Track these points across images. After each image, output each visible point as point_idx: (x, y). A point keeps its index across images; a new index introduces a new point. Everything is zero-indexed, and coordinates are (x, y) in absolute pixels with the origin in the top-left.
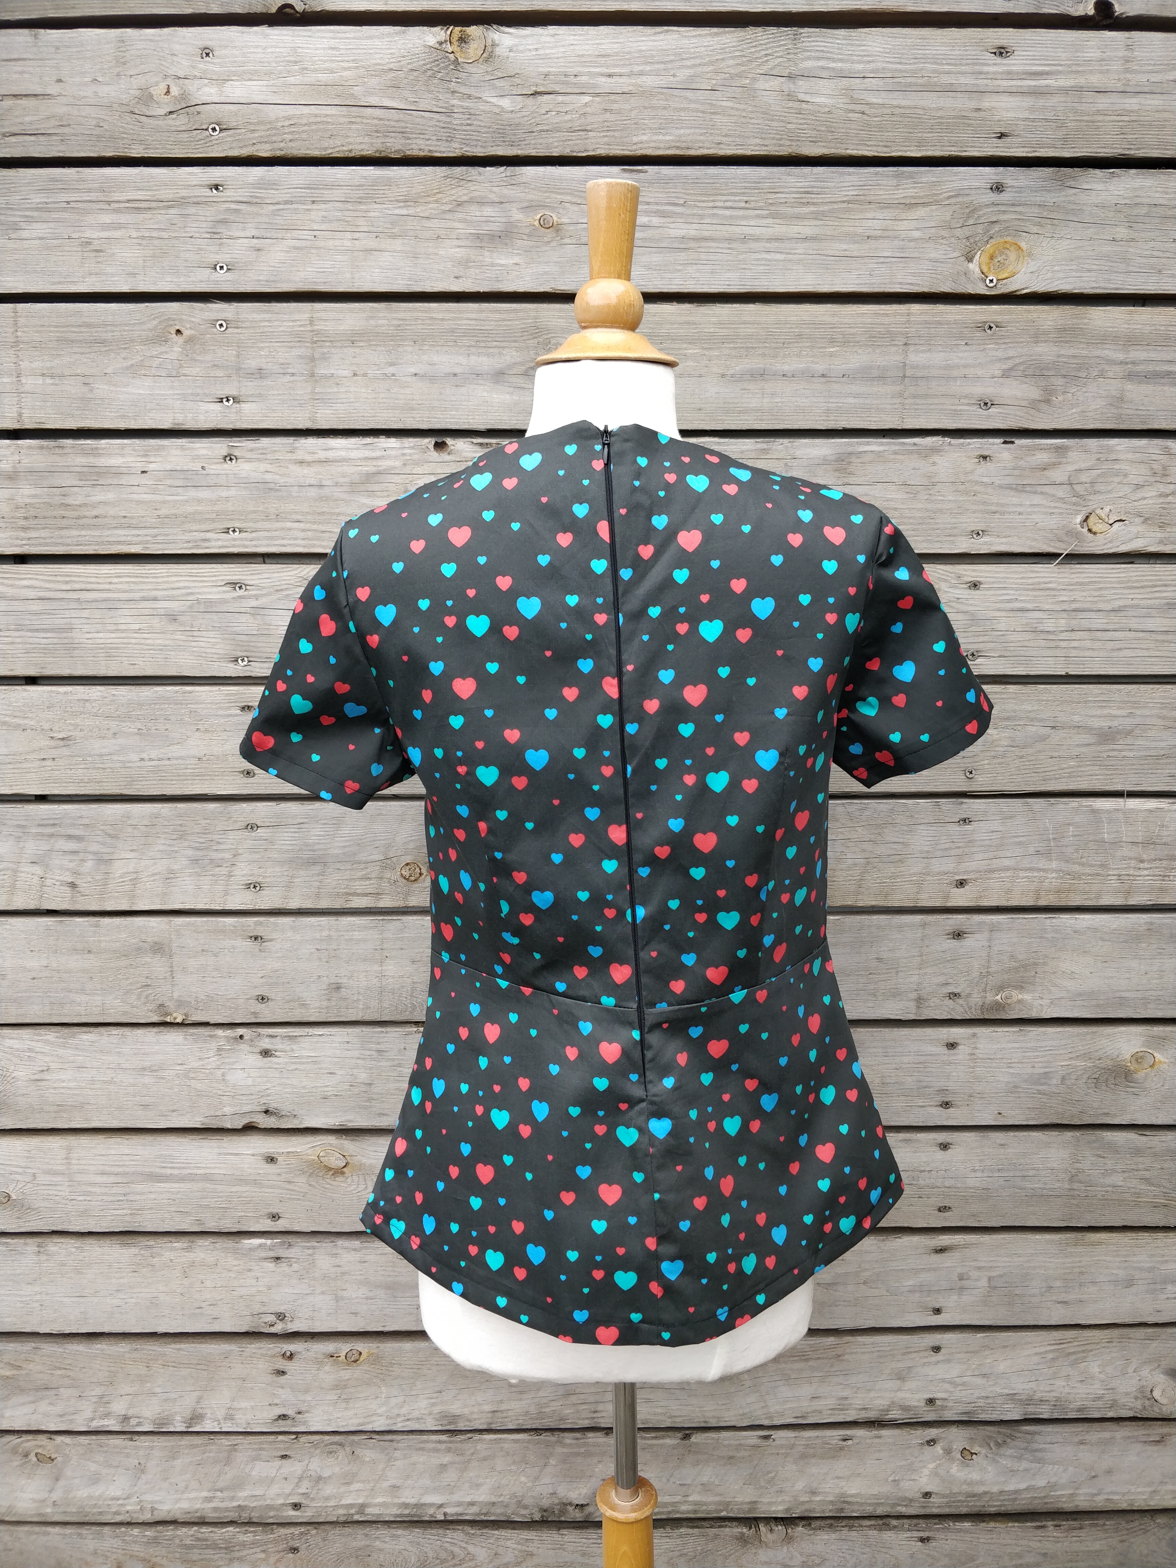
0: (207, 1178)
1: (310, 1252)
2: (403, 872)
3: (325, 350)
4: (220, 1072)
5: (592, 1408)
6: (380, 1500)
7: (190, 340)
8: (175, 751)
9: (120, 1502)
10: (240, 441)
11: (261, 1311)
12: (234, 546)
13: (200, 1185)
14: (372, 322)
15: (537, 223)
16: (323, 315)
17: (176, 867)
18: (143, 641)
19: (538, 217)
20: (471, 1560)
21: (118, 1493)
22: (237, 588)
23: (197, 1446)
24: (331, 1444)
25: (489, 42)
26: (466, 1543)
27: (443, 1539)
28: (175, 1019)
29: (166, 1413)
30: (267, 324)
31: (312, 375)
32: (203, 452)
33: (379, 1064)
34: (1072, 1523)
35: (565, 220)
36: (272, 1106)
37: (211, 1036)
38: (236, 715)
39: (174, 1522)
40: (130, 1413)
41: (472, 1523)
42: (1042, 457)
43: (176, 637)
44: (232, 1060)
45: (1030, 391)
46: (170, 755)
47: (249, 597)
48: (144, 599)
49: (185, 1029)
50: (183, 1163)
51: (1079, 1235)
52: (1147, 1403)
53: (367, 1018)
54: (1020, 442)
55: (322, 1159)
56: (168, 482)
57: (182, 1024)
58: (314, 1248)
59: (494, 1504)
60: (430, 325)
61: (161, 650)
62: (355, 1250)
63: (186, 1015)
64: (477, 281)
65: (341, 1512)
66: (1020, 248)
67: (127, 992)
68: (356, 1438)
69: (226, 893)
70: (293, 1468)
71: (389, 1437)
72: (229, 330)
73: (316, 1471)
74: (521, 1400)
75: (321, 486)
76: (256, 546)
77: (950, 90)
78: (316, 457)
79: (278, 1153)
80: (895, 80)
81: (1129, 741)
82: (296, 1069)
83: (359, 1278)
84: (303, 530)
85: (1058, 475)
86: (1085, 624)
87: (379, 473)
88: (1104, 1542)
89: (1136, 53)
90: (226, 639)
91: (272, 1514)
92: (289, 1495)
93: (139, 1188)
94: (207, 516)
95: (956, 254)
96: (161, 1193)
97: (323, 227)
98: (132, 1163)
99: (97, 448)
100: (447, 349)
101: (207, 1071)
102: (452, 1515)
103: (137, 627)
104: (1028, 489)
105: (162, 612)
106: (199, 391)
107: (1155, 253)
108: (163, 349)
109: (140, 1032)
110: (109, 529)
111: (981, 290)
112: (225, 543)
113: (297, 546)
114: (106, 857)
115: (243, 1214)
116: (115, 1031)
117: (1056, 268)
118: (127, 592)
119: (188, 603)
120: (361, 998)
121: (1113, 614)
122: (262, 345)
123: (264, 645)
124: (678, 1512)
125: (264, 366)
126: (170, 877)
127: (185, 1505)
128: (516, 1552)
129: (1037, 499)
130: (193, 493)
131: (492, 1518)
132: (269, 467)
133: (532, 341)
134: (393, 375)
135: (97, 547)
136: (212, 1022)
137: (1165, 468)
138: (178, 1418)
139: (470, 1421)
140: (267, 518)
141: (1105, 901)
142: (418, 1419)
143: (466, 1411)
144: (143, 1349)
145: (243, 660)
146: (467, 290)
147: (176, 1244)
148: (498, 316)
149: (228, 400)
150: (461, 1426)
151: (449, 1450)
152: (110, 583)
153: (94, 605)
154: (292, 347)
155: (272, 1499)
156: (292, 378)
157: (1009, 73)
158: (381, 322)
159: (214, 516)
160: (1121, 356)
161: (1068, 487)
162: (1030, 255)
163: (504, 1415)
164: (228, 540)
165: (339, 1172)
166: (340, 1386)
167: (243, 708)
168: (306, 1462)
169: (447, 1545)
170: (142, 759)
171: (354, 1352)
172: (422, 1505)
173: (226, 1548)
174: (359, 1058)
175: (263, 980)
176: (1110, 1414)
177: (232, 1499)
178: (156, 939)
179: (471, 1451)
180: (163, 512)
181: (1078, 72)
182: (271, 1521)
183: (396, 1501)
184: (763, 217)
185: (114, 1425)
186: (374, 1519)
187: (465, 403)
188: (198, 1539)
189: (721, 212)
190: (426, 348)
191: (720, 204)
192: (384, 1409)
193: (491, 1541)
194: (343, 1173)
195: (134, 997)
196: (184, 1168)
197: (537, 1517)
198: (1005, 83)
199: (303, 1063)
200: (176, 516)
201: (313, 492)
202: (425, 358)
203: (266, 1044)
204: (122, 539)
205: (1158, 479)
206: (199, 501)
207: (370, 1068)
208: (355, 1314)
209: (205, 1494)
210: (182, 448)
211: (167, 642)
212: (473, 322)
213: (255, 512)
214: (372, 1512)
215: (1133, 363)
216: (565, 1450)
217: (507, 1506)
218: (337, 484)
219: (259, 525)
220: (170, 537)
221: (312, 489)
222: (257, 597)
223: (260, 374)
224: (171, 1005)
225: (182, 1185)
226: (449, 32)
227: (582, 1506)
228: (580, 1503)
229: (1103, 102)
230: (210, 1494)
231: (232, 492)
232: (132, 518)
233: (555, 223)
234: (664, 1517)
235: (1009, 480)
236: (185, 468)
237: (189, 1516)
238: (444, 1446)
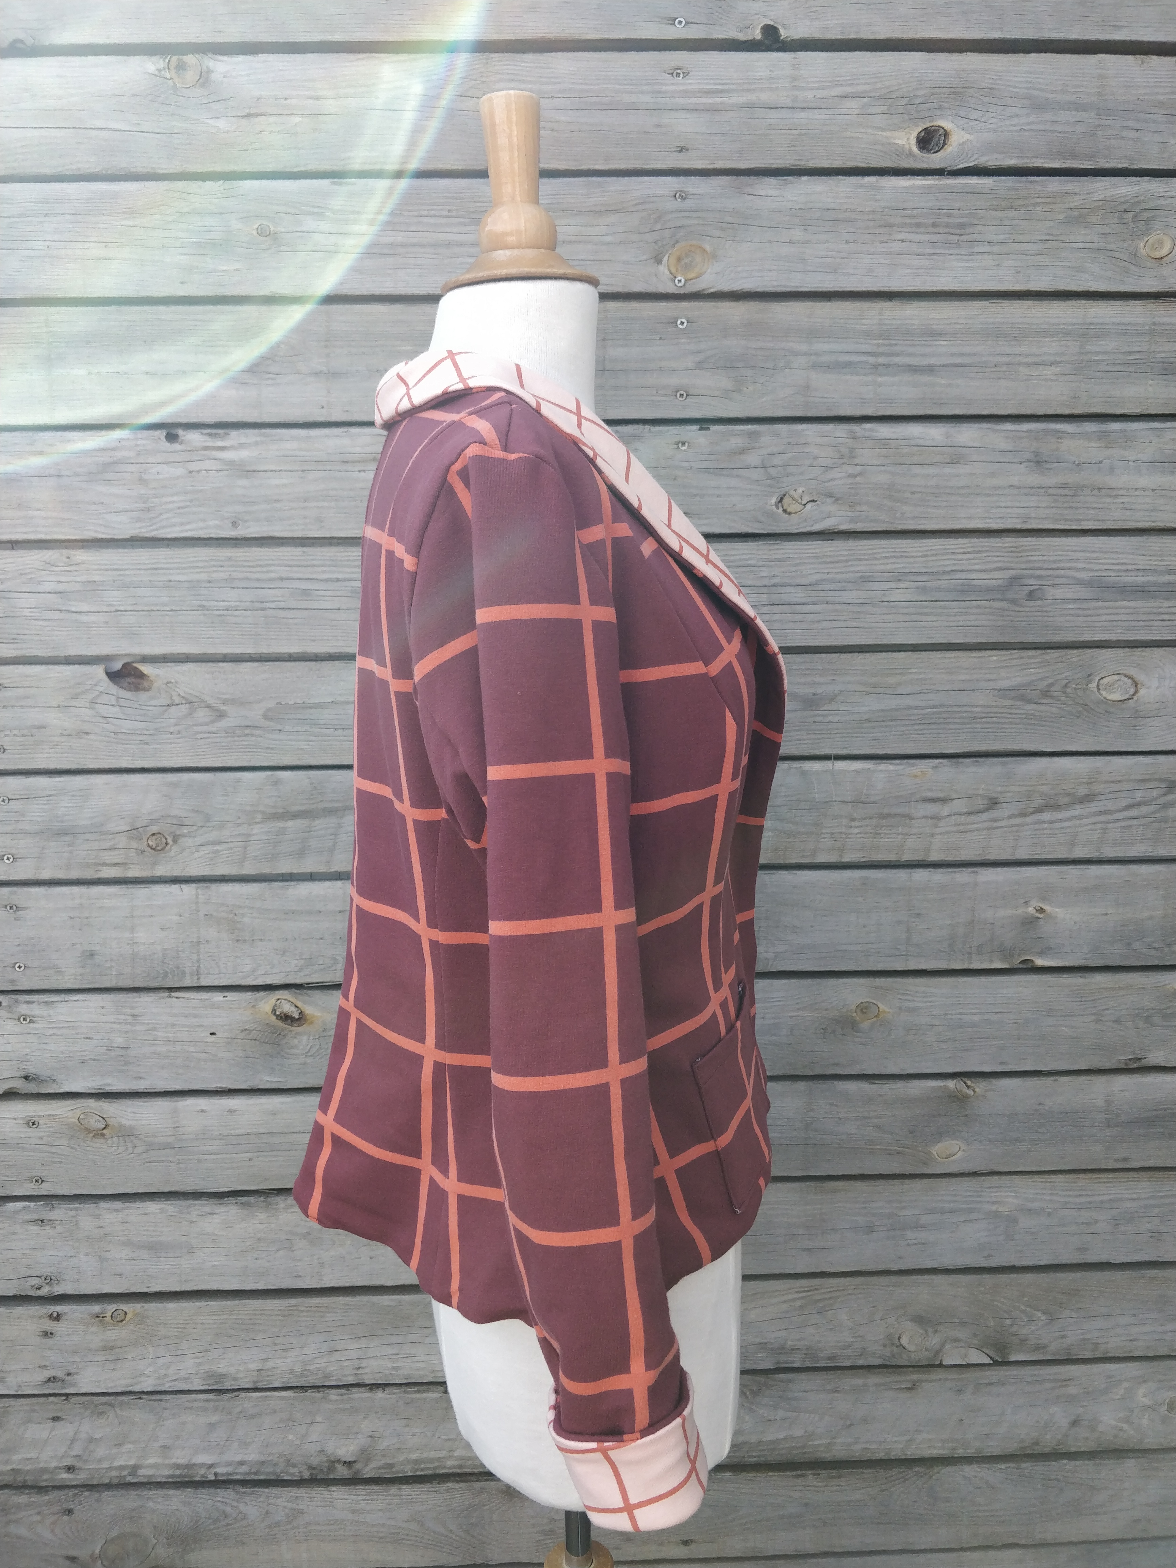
1: (73, 1213)
2: (150, 843)
3: (61, 351)
5: (356, 1363)
6: (151, 1461)
11: (27, 1274)
14: (105, 323)
15: (255, 232)
16: (59, 317)
19: (256, 226)
20: (242, 1519)
24: (101, 1404)
25: (205, 68)
26: (237, 1502)
27: (214, 1499)
33: (134, 1028)
34: (831, 1471)
35: (283, 230)
36: (32, 1070)
41: (244, 1483)
42: (736, 442)
45: (723, 381)
51: (819, 1184)
52: (895, 1350)
53: (121, 984)
54: (714, 428)
55: (82, 1121)
58: (76, 1209)
59: (263, 1463)
60: (160, 325)
62: (117, 1210)
64: (204, 286)
65: (114, 1473)
66: (704, 250)
68: (124, 1398)
70: (65, 1430)
71: (158, 1397)
73: (87, 1433)
74: (285, 1357)
75: (60, 476)
77: (632, 108)
78: (54, 448)
79: (39, 1116)
80: (581, 100)
81: (833, 706)
82: (54, 1034)
83: (121, 1238)
84: (45, 518)
85: (752, 458)
86: (785, 598)
87: (114, 463)
88: (863, 1491)
89: (801, 72)
91: (45, 1477)
92: (63, 1457)
95: (645, 257)
97: (56, 237)
100: (177, 347)
102: (223, 1475)
104: (725, 472)
107: (830, 254)
111: (670, 288)
113: (39, 532)
115: (6, 1179)
117: (739, 269)
120: (114, 964)
121: (810, 588)
123: (10, 626)
124: (444, 1467)
128: (287, 1510)
129: (734, 482)
131: (262, 1477)
134: (126, 373)
137: (852, 450)
139: (235, 1379)
140: (10, 506)
141: (821, 859)
142: (185, 1379)
143: (232, 1370)
146: (192, 295)
148: (222, 316)
150: (227, 1385)
151: (216, 1409)
154: (31, 348)
155: (45, 1462)
156: (32, 377)
157: (685, 91)
158: (111, 323)
160: (804, 348)
161: (762, 470)
162: (714, 257)
163: (270, 1373)
165: (100, 1134)
166: (108, 1348)
168: (77, 1424)
169: (219, 1504)
171: (120, 1312)
172: (194, 1465)
174: (114, 1023)
175: (19, 948)
176: (860, 1362)
177: (7, 1462)
179: (238, 1410)
181: (749, 90)
182: (44, 1484)
183: (167, 1461)
184: (464, 224)
186: (146, 1480)
189: (425, 220)
190: (156, 347)
191: (426, 213)
192: (151, 1369)
193: (262, 1499)
194: (103, 1135)
197: (306, 1475)
198: (681, 101)
199: (60, 1028)
201: (53, 482)
202: (155, 357)
203: (23, 1009)
205: (845, 461)
207: (126, 1032)
208: (120, 1275)
212: (200, 322)
214: (145, 1473)
215: (816, 354)
216: (331, 1406)
217: (275, 1465)
218: (76, 475)
221: (52, 478)
226: (167, 60)
227: (348, 1464)
228: (348, 1460)
229: (774, 117)
233: (272, 232)
234: (430, 1472)
235: (705, 465)
238: (211, 1404)
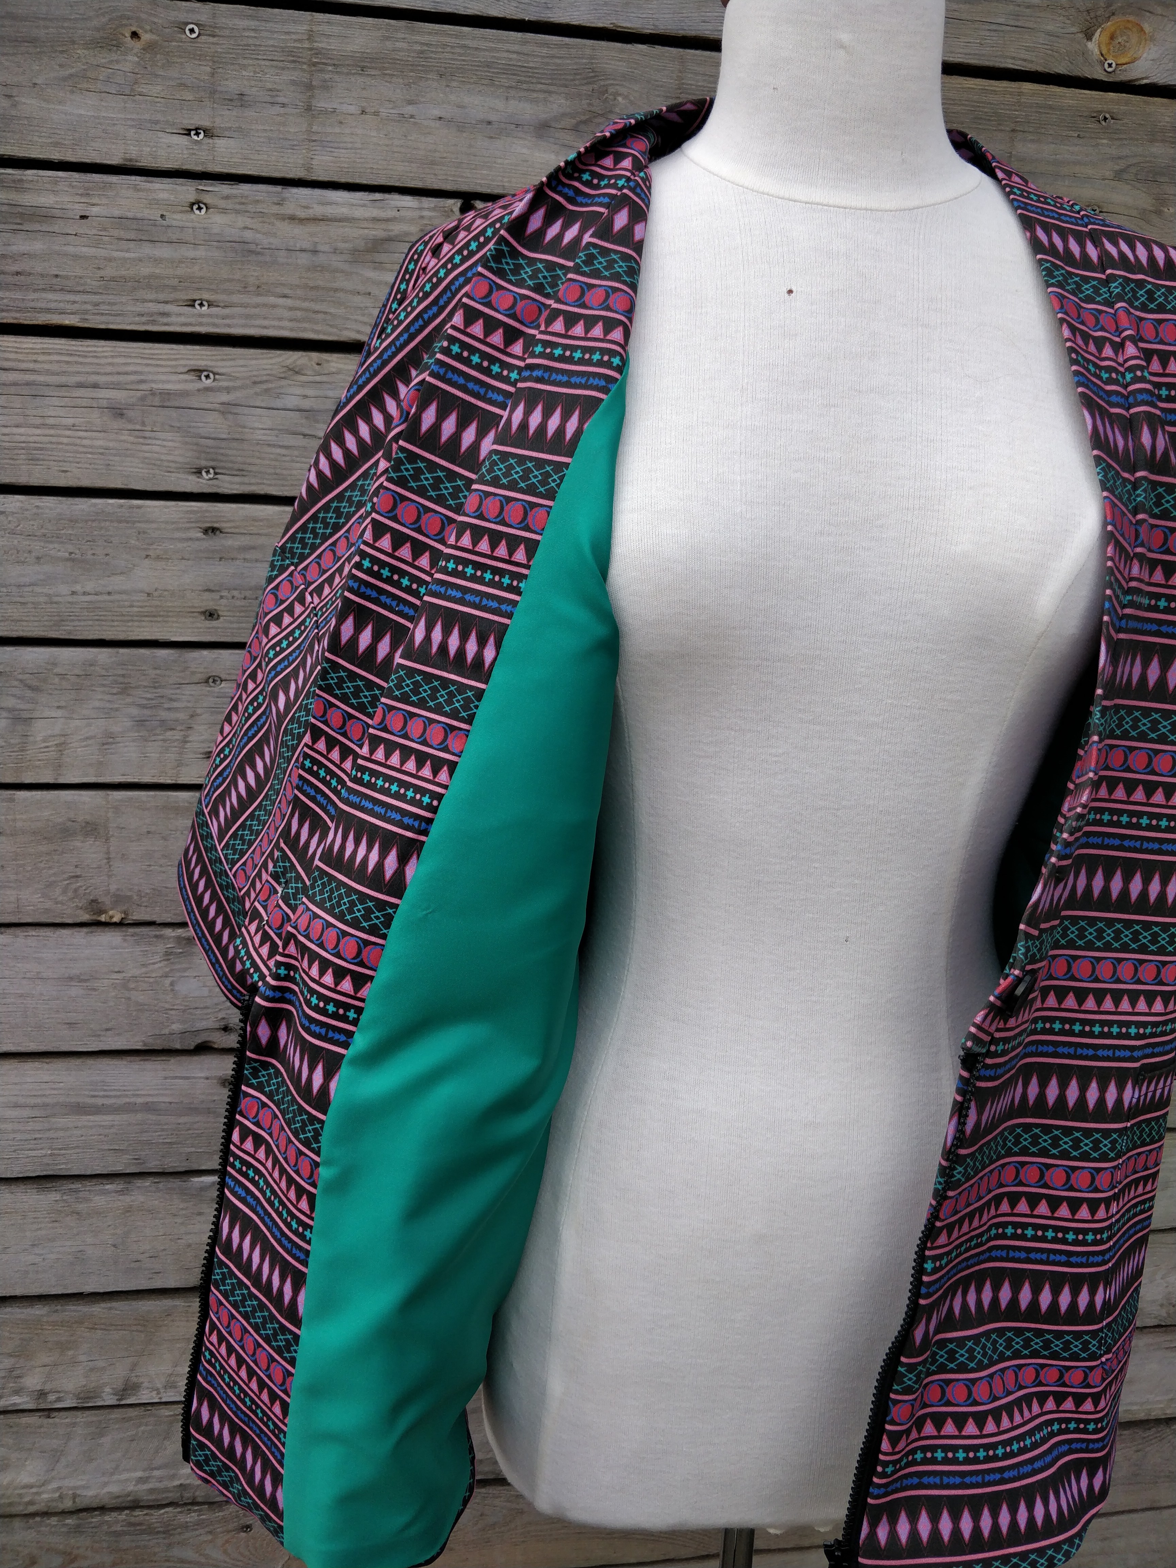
0: (148, 1108)
3: (327, 76)
4: (167, 982)
7: (150, 47)
8: (117, 582)
9: (34, 1490)
10: (211, 185)
12: (201, 324)
13: (140, 1116)
14: (388, 44)
16: (326, 29)
17: (116, 729)
18: (78, 441)
21: (32, 1480)
22: (203, 378)
23: (130, 1419)
28: (111, 917)
29: (93, 1385)
30: (252, 34)
31: (309, 108)
32: (163, 195)
36: (233, 1021)
37: (156, 936)
38: (198, 539)
39: (103, 1509)
40: (48, 1387)
43: (123, 438)
44: (184, 966)
45: (1141, 199)
46: (110, 589)
47: (219, 389)
48: (80, 385)
49: (124, 929)
50: (119, 1090)
56: (116, 233)
57: (121, 924)
60: (460, 55)
61: (102, 454)
63: (125, 912)
64: (521, 6)
66: (1142, 30)
67: (51, 885)
69: (180, 764)
72: (203, 37)
75: (315, 252)
76: (229, 326)
78: (310, 213)
84: (291, 309)
87: (389, 239)
90: (186, 443)
93: (61, 1121)
94: (166, 282)
95: (1074, 29)
96: (91, 1127)
98: (56, 1092)
99: (21, 181)
100: (481, 88)
101: (151, 980)
103: (70, 421)
105: (104, 403)
106: (159, 117)
108: (114, 57)
109: (65, 932)
110: (35, 291)
111: (1099, 74)
112: (189, 320)
113: (282, 328)
114: (25, 715)
115: (193, 1150)
116: (32, 932)
118: (57, 374)
119: (139, 394)
122: (245, 62)
123: (234, 452)
125: (246, 91)
126: (108, 740)
127: (114, 1489)
130: (147, 250)
132: (248, 222)
133: (585, 88)
134: (412, 117)
135: (18, 315)
136: (159, 921)
138: (107, 1390)
140: (245, 289)
144: (65, 1311)
145: (208, 472)
146: (509, 17)
147: (107, 1187)
148: (545, 51)
149: (197, 134)
152: (35, 361)
153: (13, 390)
154: (283, 69)
156: (282, 110)
158: (399, 45)
159: (174, 282)
162: (1152, 39)
164: (193, 315)
167: (206, 531)
170: (74, 593)
173: (164, 1532)
178: (88, 818)
180: (109, 272)
185: (27, 1403)
187: (499, 161)
188: (131, 1524)
190: (454, 84)
195: (58, 891)
196: (119, 1097)
200: (125, 279)
201: (304, 259)
202: (453, 97)
204: (53, 305)
206: (157, 261)
209: (139, 1474)
210: (136, 189)
211: (111, 445)
212: (515, 56)
213: (230, 280)
218: (335, 251)
219: (235, 298)
220: (115, 308)
221: (303, 255)
222: (228, 390)
223: (241, 100)
224: (107, 901)
225: (117, 1117)
230: (146, 1474)
231: (201, 252)
232: (67, 278)
236: (139, 215)
237: (120, 1500)
